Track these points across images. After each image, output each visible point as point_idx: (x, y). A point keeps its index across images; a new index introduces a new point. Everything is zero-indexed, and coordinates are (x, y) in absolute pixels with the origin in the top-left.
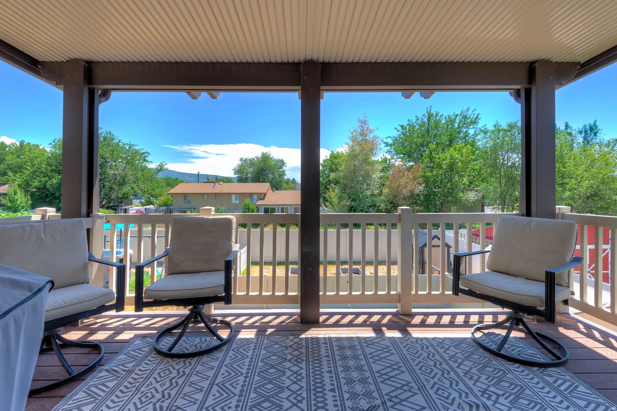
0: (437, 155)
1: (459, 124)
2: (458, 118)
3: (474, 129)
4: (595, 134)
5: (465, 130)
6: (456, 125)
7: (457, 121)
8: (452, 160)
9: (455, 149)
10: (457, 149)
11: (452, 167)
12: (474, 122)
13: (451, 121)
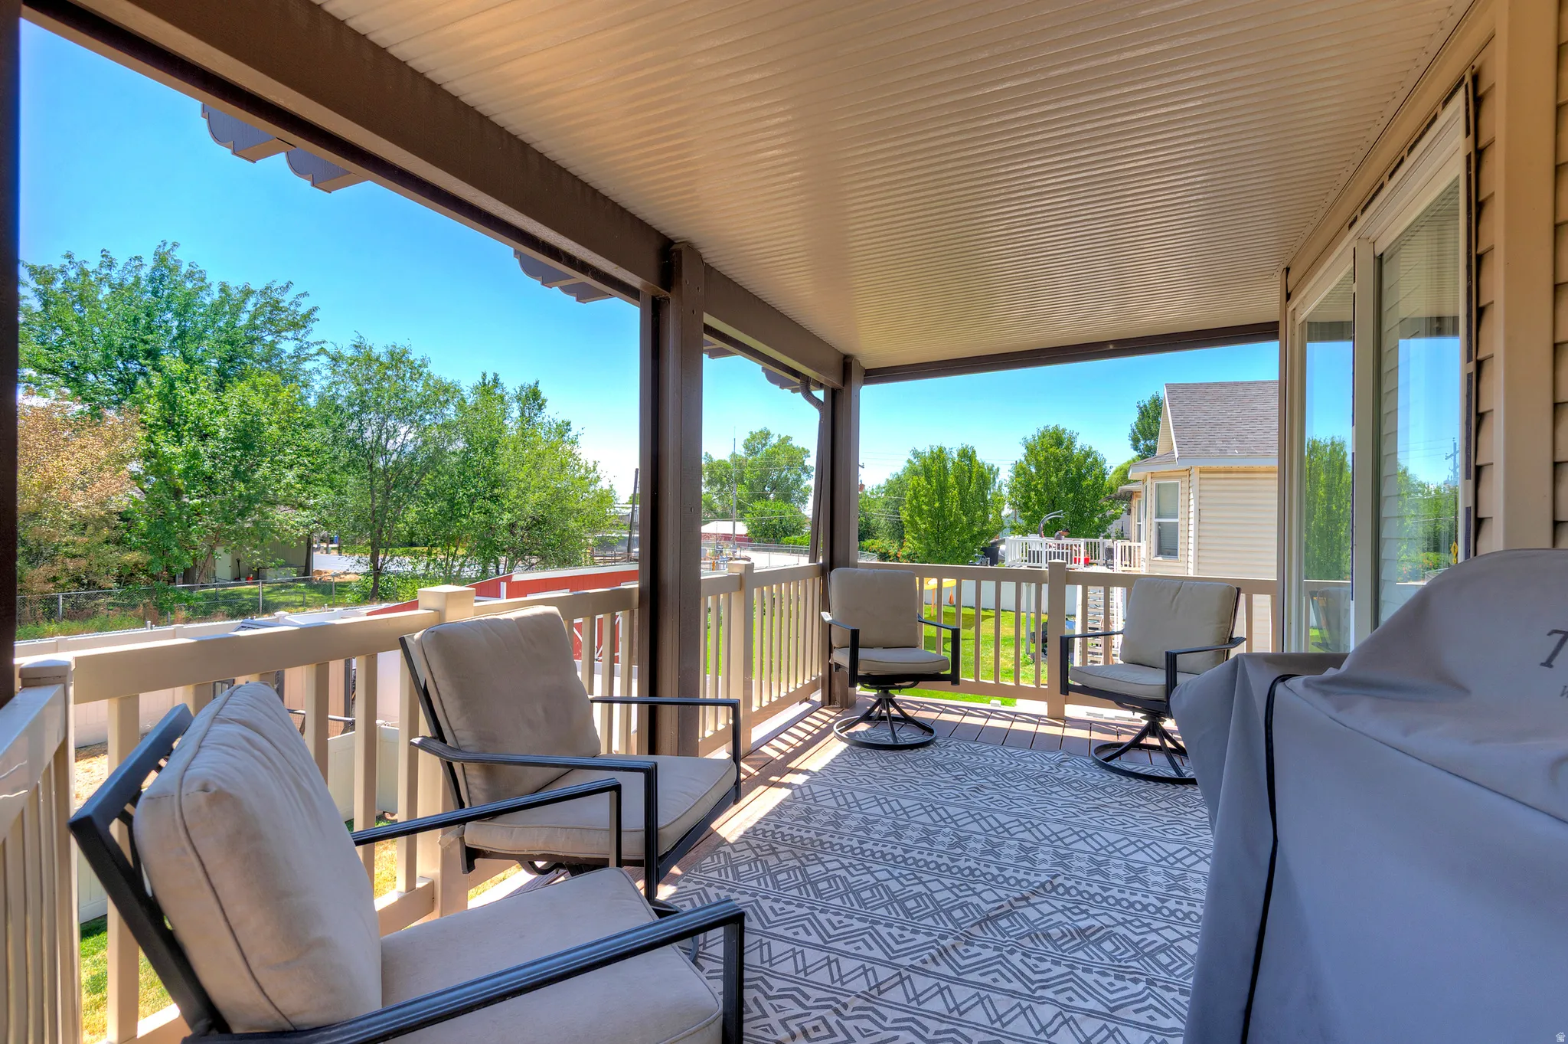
0: (192, 394)
1: (255, 317)
2: (252, 300)
3: (296, 342)
4: (540, 409)
5: (269, 338)
6: (244, 319)
7: (250, 306)
8: (249, 418)
9: (254, 387)
10: (261, 388)
11: (247, 438)
12: (301, 323)
13: (230, 302)
